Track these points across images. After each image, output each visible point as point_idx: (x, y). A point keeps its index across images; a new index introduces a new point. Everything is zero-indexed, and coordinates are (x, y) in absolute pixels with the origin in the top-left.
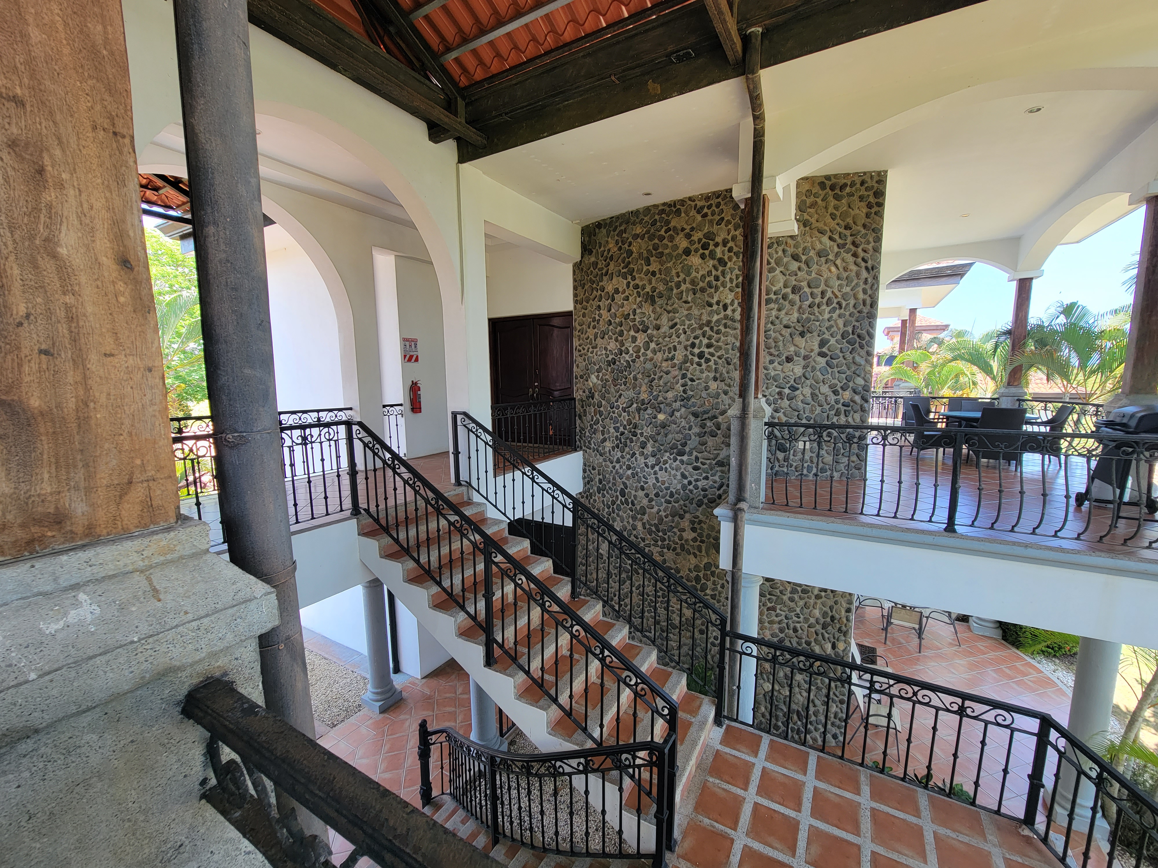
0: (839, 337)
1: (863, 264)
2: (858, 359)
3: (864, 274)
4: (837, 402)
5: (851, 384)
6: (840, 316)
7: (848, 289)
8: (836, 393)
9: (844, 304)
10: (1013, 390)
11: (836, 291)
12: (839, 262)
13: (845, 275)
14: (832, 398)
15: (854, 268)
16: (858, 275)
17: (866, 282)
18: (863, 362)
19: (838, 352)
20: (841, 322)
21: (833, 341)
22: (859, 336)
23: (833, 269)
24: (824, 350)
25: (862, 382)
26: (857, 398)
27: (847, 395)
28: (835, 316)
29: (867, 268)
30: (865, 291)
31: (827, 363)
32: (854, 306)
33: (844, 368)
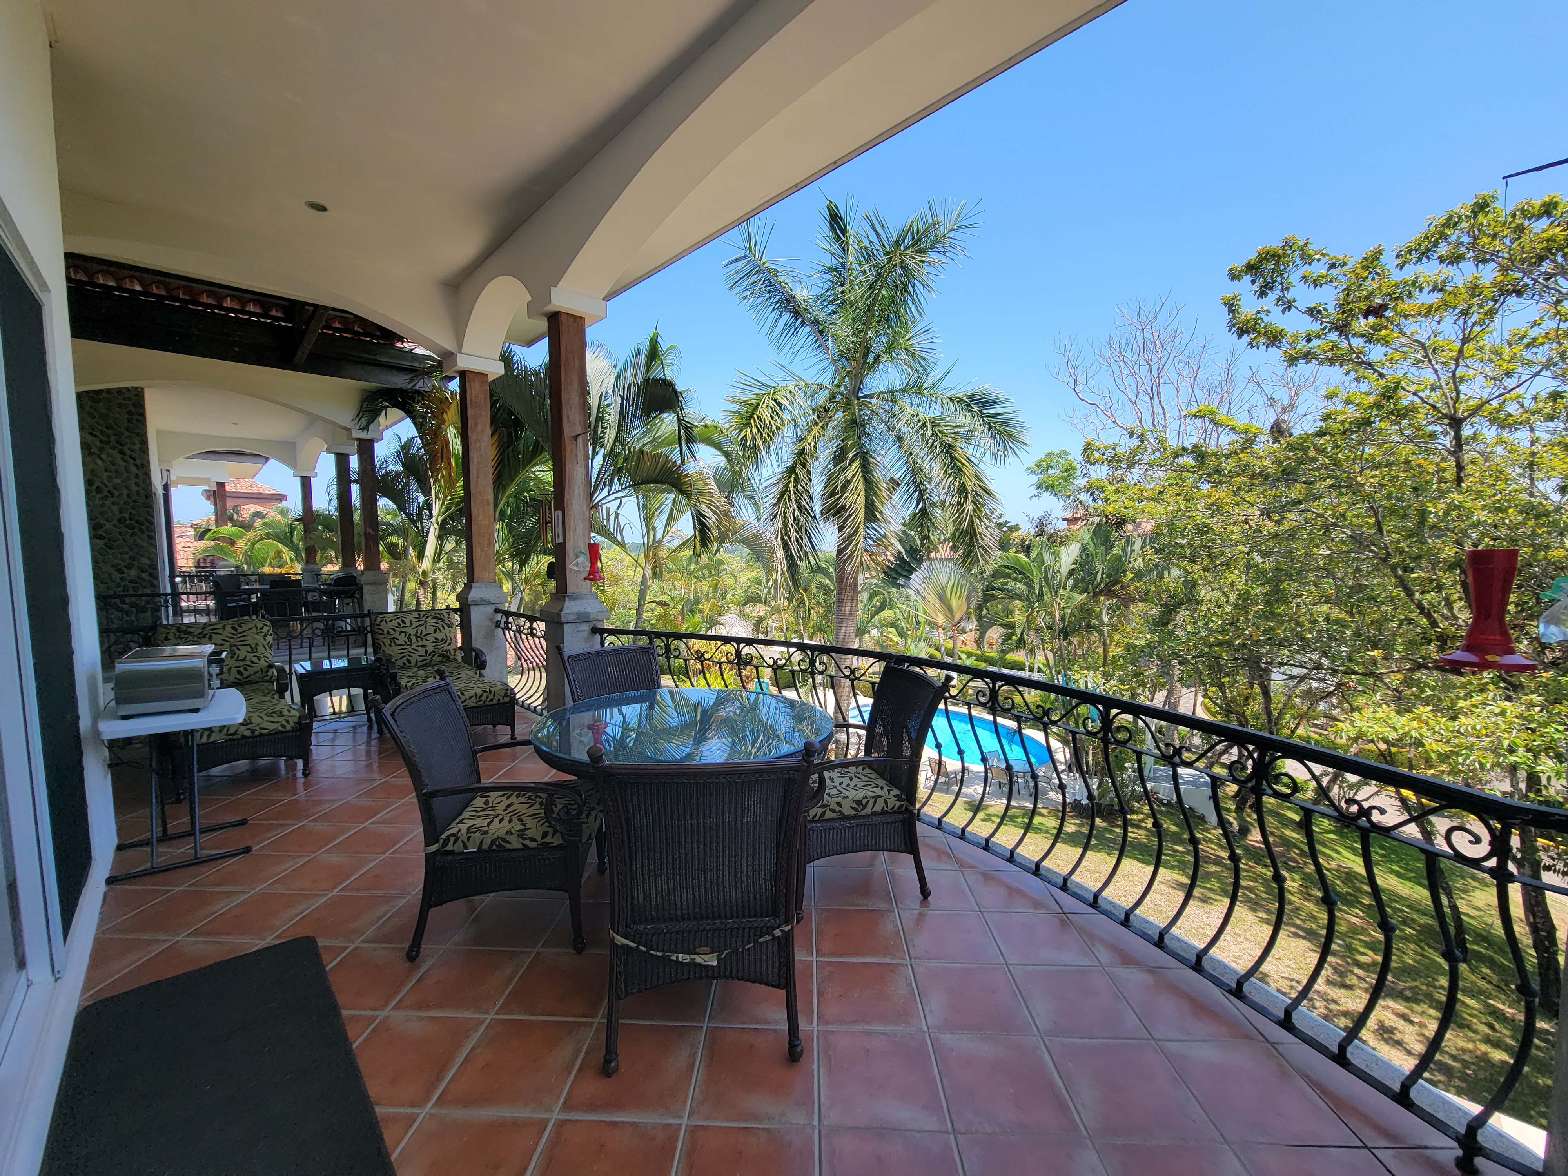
0: (115, 522)
1: (132, 461)
2: (139, 541)
3: (134, 469)
4: (122, 579)
5: (136, 564)
6: (113, 503)
7: (118, 481)
8: (120, 571)
9: (116, 493)
10: (311, 566)
11: (106, 482)
12: (103, 456)
13: (114, 468)
14: (117, 576)
15: (124, 464)
16: (127, 470)
17: (137, 476)
18: (145, 544)
19: (117, 535)
20: (115, 509)
21: (108, 526)
22: (137, 522)
23: (99, 462)
24: (100, 532)
25: (148, 562)
26: (144, 575)
27: (133, 573)
28: (108, 503)
29: (136, 465)
30: (137, 484)
31: (106, 545)
32: (128, 496)
33: (126, 549)
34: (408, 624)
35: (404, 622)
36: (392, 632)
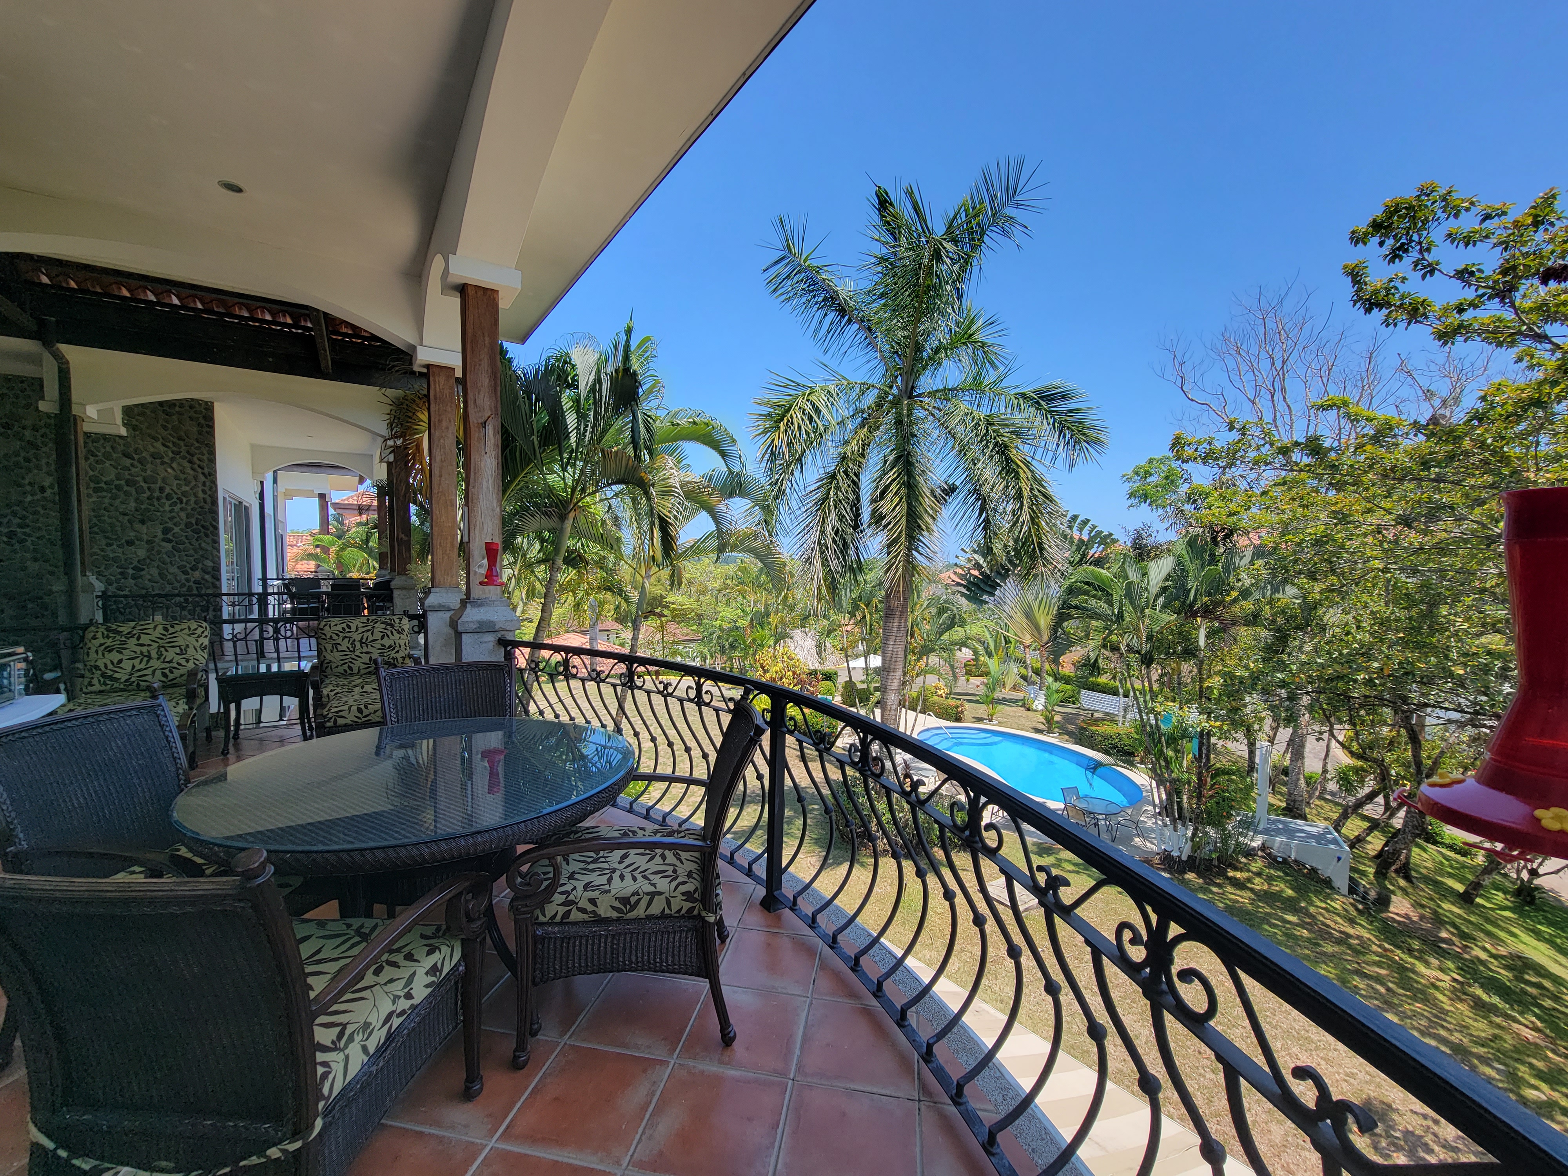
0: (182, 526)
1: (200, 470)
2: (203, 545)
3: (202, 478)
4: (188, 580)
5: (200, 566)
6: (182, 509)
7: (187, 488)
8: (185, 573)
9: (184, 500)
11: (175, 488)
12: (174, 465)
13: (183, 476)
14: (183, 577)
15: (191, 472)
16: (196, 478)
17: (204, 484)
18: (209, 548)
19: (183, 538)
20: (183, 515)
21: (176, 530)
22: (203, 527)
23: (169, 470)
24: (169, 536)
25: (211, 564)
26: (207, 577)
27: (197, 574)
28: (177, 508)
29: (203, 474)
30: (204, 492)
31: (173, 547)
32: (196, 503)
33: (192, 552)
34: (353, 629)
35: (349, 627)
36: (335, 637)
